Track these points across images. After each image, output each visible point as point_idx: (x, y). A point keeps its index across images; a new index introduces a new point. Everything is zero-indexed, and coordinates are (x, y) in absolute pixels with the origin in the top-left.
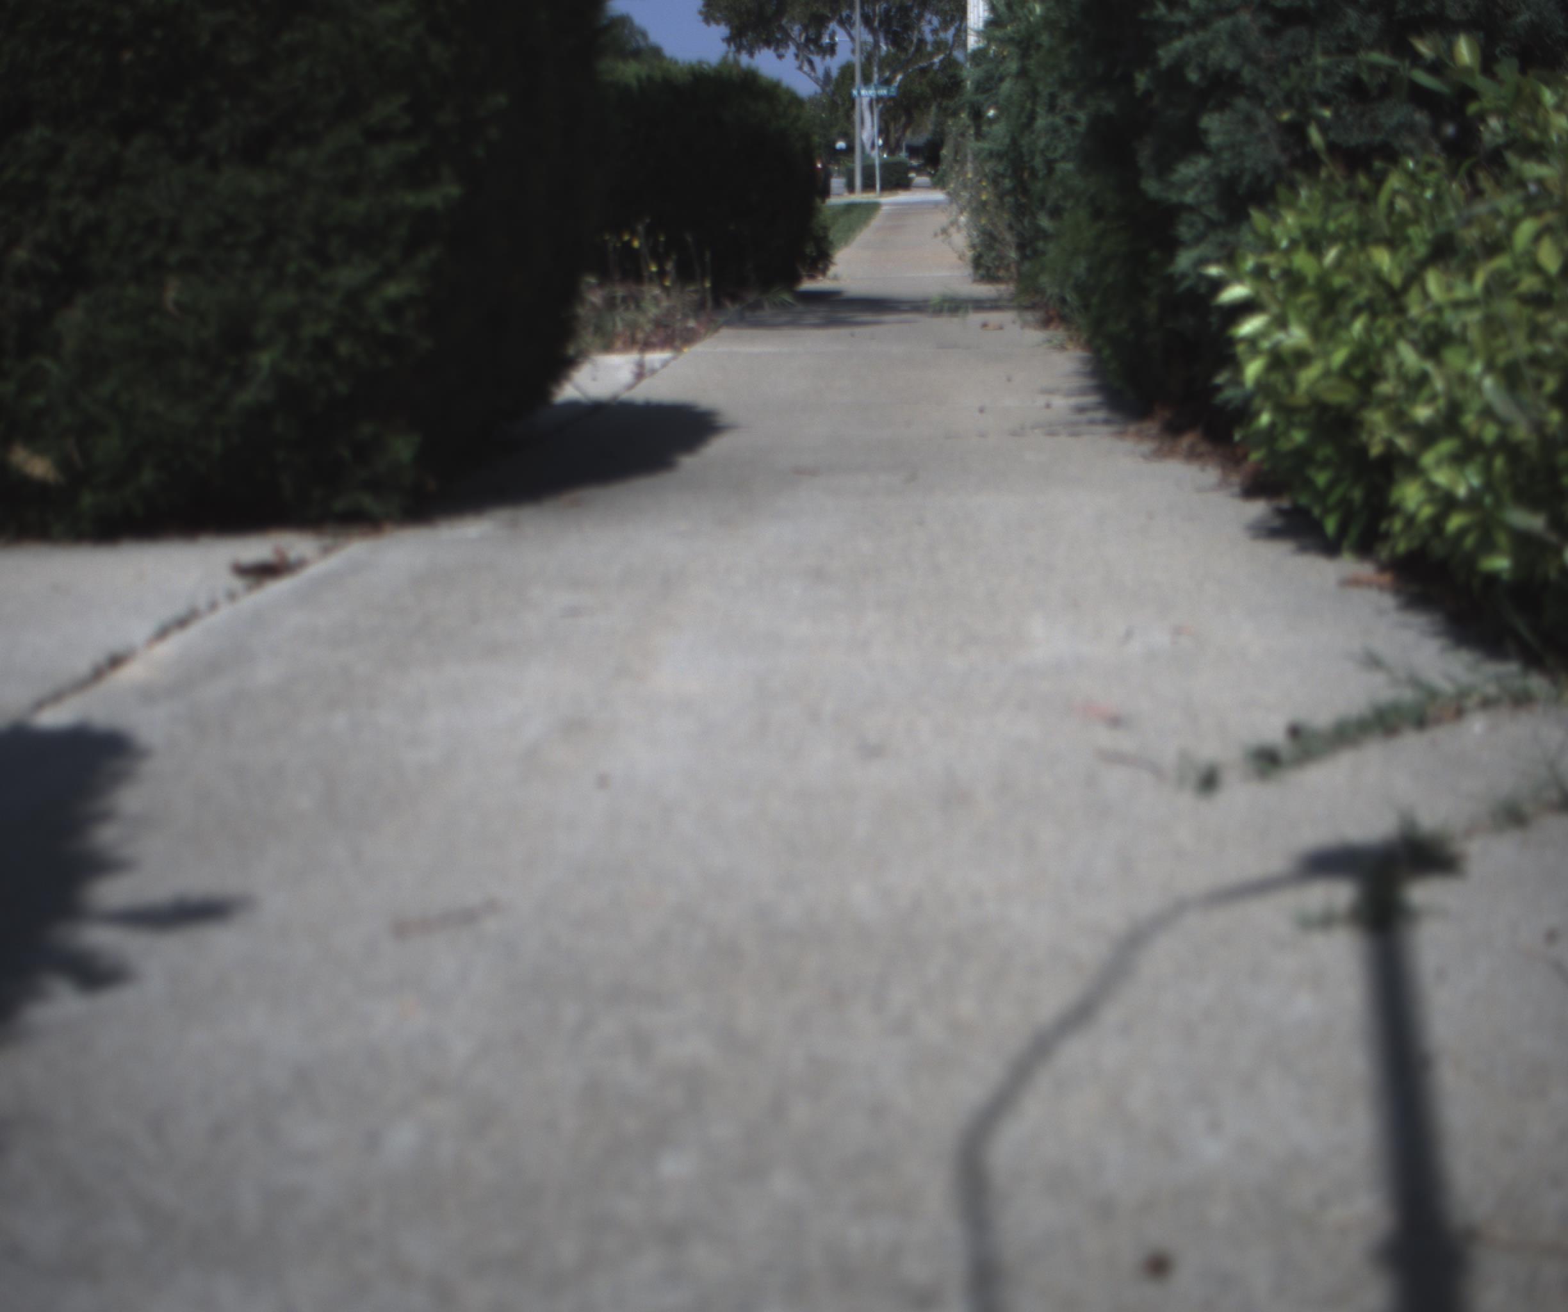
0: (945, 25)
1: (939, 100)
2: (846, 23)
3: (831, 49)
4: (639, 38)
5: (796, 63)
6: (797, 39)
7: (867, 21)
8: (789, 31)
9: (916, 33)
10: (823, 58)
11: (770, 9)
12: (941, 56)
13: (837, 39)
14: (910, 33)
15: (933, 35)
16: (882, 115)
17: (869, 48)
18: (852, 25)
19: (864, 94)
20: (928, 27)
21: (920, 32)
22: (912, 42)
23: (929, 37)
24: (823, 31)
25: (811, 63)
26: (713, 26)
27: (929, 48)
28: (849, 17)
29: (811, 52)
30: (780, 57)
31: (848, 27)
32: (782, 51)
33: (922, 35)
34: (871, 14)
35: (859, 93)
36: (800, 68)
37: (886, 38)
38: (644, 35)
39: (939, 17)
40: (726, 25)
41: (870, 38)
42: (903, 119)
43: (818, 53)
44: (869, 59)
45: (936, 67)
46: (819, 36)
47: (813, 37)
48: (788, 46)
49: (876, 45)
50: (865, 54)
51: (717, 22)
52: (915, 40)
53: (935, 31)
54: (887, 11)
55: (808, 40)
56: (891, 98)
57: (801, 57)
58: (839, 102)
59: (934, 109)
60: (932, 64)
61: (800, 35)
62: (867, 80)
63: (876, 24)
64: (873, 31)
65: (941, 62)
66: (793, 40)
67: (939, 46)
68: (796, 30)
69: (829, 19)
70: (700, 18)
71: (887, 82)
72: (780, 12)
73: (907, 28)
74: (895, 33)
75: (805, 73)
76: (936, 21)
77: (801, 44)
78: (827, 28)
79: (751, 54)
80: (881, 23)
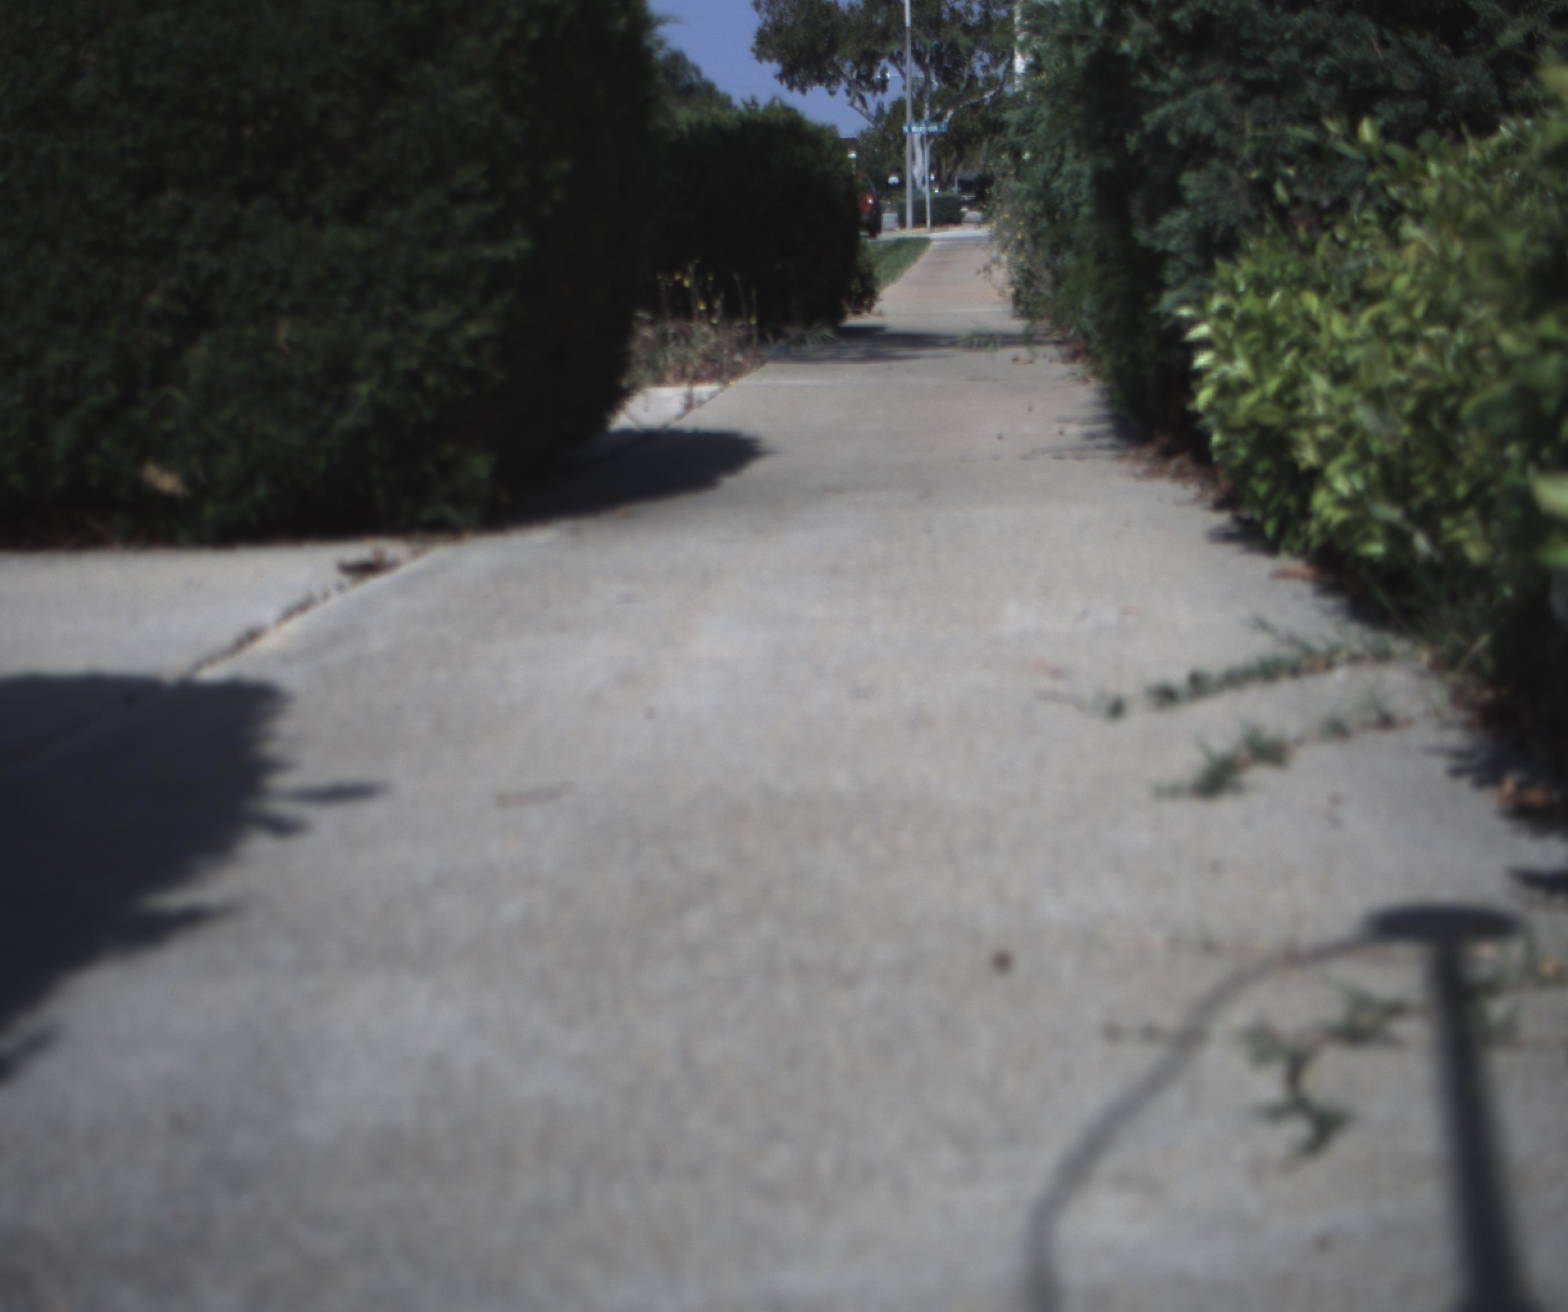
0: (996, 62)
1: (990, 135)
2: (897, 59)
3: (883, 85)
4: (693, 74)
5: (848, 100)
6: (849, 76)
7: (918, 57)
8: (841, 67)
9: (967, 69)
10: (875, 94)
11: (821, 47)
12: (992, 92)
13: (888, 75)
14: (960, 69)
15: (983, 71)
16: (933, 150)
17: (920, 84)
18: (903, 62)
19: (916, 131)
20: (979, 64)
21: (971, 68)
22: (963, 78)
23: (980, 74)
24: (874, 67)
25: (862, 99)
26: (766, 63)
27: (980, 84)
28: (900, 54)
29: (863, 89)
30: (832, 93)
31: (899, 64)
32: (834, 87)
33: (973, 71)
34: (922, 51)
35: (910, 130)
36: (852, 104)
37: (937, 75)
38: (698, 71)
39: (989, 54)
40: (778, 62)
41: (921, 75)
42: (955, 155)
43: (869, 90)
44: (921, 94)
45: (987, 103)
46: (870, 73)
47: (865, 73)
48: (839, 83)
49: (928, 81)
50: (916, 90)
51: (770, 59)
52: (966, 76)
53: (985, 68)
54: (938, 48)
55: (860, 77)
56: (941, 134)
57: (852, 94)
58: (891, 138)
59: (985, 144)
60: (983, 100)
61: (852, 72)
62: (918, 116)
63: (927, 60)
64: (924, 68)
65: (992, 97)
66: (845, 76)
67: (990, 82)
68: (847, 67)
69: (881, 56)
70: (753, 55)
71: (937, 118)
72: (833, 47)
73: (958, 64)
74: (946, 70)
75: (856, 109)
76: (987, 58)
77: (853, 80)
78: (878, 64)
79: (803, 91)
80: (932, 60)
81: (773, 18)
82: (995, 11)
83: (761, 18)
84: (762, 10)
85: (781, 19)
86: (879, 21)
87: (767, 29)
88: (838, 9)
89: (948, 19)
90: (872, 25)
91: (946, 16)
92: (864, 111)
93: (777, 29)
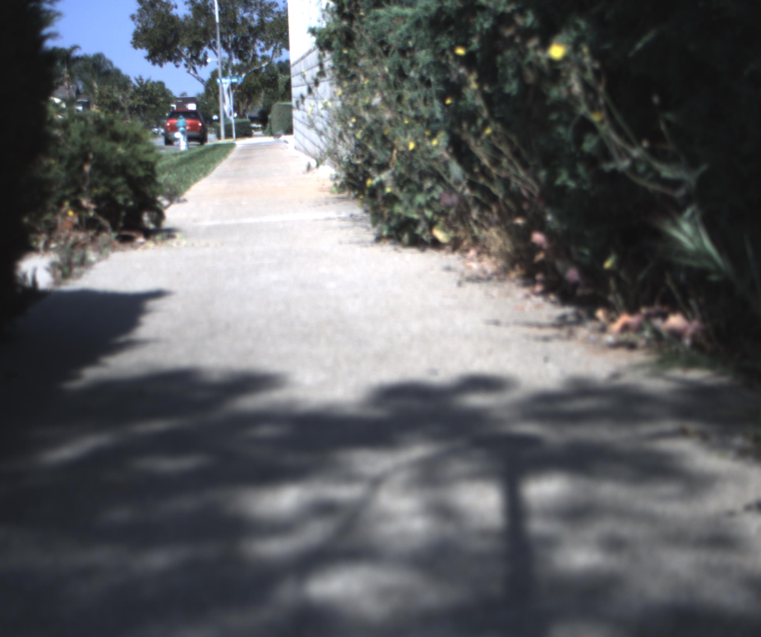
0: (268, 47)
2: (212, 46)
3: (205, 62)
4: (108, 65)
5: (186, 69)
6: (186, 56)
7: (225, 45)
8: (182, 52)
9: (252, 51)
10: (201, 66)
11: (170, 40)
12: (266, 64)
14: (249, 51)
15: (261, 52)
16: (234, 97)
17: (226, 61)
18: (216, 47)
19: (225, 83)
20: (259, 48)
21: (254, 50)
22: (250, 56)
23: (259, 54)
24: (200, 52)
25: (194, 69)
26: (139, 50)
27: (259, 59)
28: (215, 43)
29: (194, 63)
30: (177, 66)
31: (214, 48)
32: (178, 63)
34: (226, 41)
35: (221, 81)
36: (189, 72)
37: (235, 54)
38: (111, 63)
39: (264, 42)
40: (146, 49)
41: (226, 55)
42: (247, 100)
43: (198, 64)
44: (227, 66)
45: (263, 70)
46: (198, 55)
47: (195, 55)
48: (181, 60)
49: (230, 59)
50: (225, 65)
51: (141, 47)
52: (251, 55)
53: (262, 50)
54: (235, 40)
55: (192, 57)
56: (239, 85)
57: (189, 66)
58: (211, 90)
59: (263, 94)
60: (261, 68)
61: (188, 54)
62: (225, 75)
63: (230, 46)
64: (228, 50)
65: (266, 66)
66: (184, 56)
67: (265, 58)
68: (185, 51)
69: (204, 45)
70: (131, 45)
71: (237, 76)
72: (176, 41)
73: (247, 48)
74: (240, 52)
75: (191, 74)
76: (263, 44)
77: (189, 59)
78: (202, 49)
79: (161, 65)
80: (232, 46)
81: (142, 24)
82: (266, 19)
83: (135, 24)
84: (136, 20)
85: (147, 25)
86: (202, 25)
87: (139, 31)
88: (178, 19)
89: (240, 24)
90: (197, 27)
91: (239, 21)
92: (196, 75)
93: (145, 30)
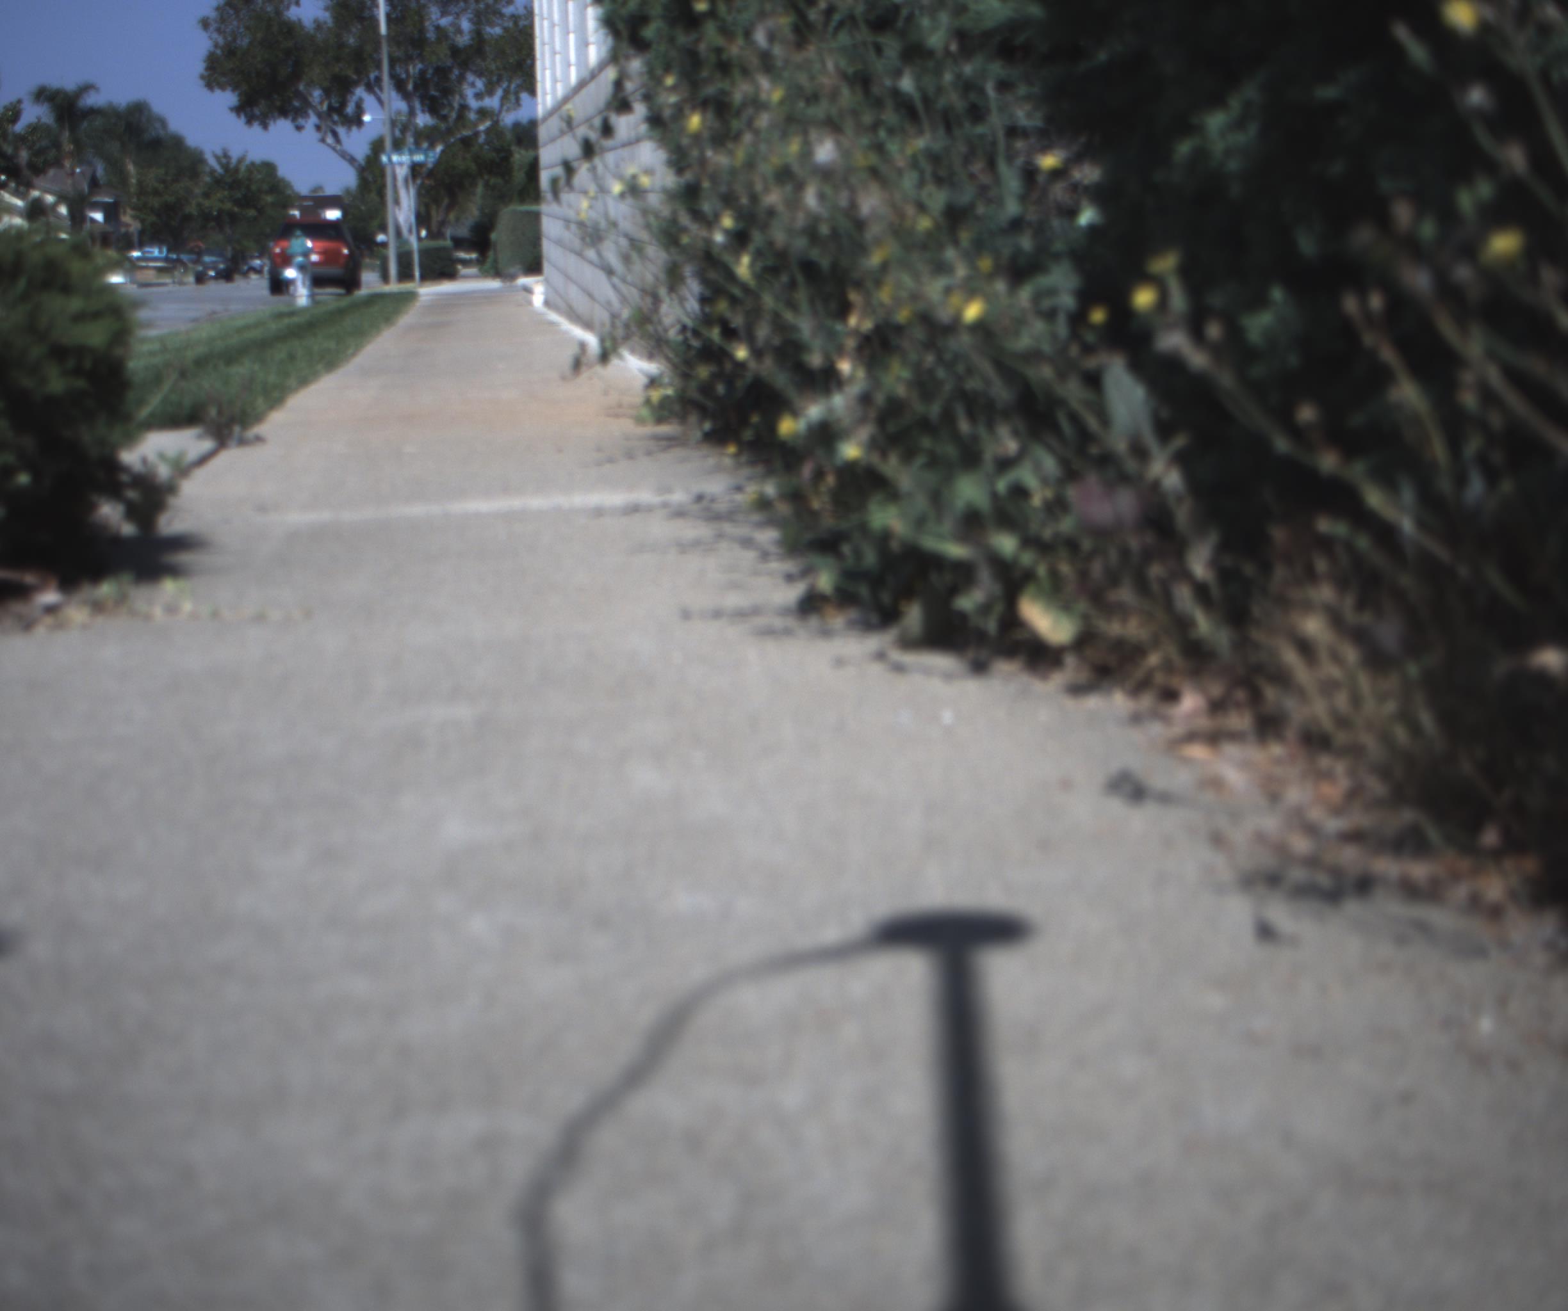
0: (490, 89)
2: (372, 87)
3: (358, 119)
5: (317, 135)
6: (319, 107)
7: (399, 84)
8: (309, 97)
9: (457, 97)
10: (349, 129)
11: (284, 73)
12: (487, 124)
13: (364, 106)
14: (450, 98)
15: (476, 100)
16: (419, 195)
17: (402, 118)
18: (382, 90)
19: (397, 162)
20: (471, 91)
21: (463, 96)
22: (452, 108)
23: (474, 104)
24: (347, 97)
25: (335, 134)
26: (218, 92)
27: (473, 115)
28: (378, 80)
29: (335, 122)
30: (299, 128)
31: (377, 92)
32: (301, 121)
33: (464, 100)
34: (403, 76)
35: (390, 160)
36: (323, 140)
37: (422, 104)
39: (483, 79)
40: (234, 91)
41: (403, 106)
42: (446, 201)
43: (342, 124)
44: (402, 129)
45: (481, 138)
46: (343, 104)
47: (337, 104)
48: (307, 116)
49: (412, 115)
50: (399, 126)
51: (222, 87)
52: (456, 105)
53: (478, 96)
54: (422, 73)
55: (331, 108)
56: (429, 169)
57: (323, 127)
58: (370, 179)
60: (477, 133)
61: (321, 103)
62: (399, 148)
63: (410, 87)
64: (406, 96)
65: (488, 130)
66: (313, 108)
67: (484, 113)
68: (316, 96)
69: (356, 83)
70: (201, 83)
71: (424, 150)
72: (296, 76)
73: (447, 92)
74: (433, 99)
75: (329, 145)
76: (479, 84)
77: (323, 113)
78: (352, 93)
79: (265, 126)
80: (416, 87)
81: (225, 38)
82: (488, 29)
83: (210, 38)
84: (212, 29)
85: (234, 40)
86: (351, 41)
87: (219, 52)
88: (302, 27)
89: (433, 39)
90: (341, 46)
91: (431, 35)
92: (338, 147)
93: (230, 51)
